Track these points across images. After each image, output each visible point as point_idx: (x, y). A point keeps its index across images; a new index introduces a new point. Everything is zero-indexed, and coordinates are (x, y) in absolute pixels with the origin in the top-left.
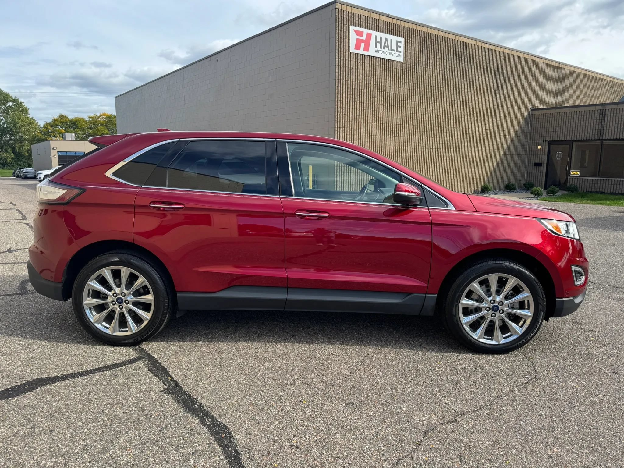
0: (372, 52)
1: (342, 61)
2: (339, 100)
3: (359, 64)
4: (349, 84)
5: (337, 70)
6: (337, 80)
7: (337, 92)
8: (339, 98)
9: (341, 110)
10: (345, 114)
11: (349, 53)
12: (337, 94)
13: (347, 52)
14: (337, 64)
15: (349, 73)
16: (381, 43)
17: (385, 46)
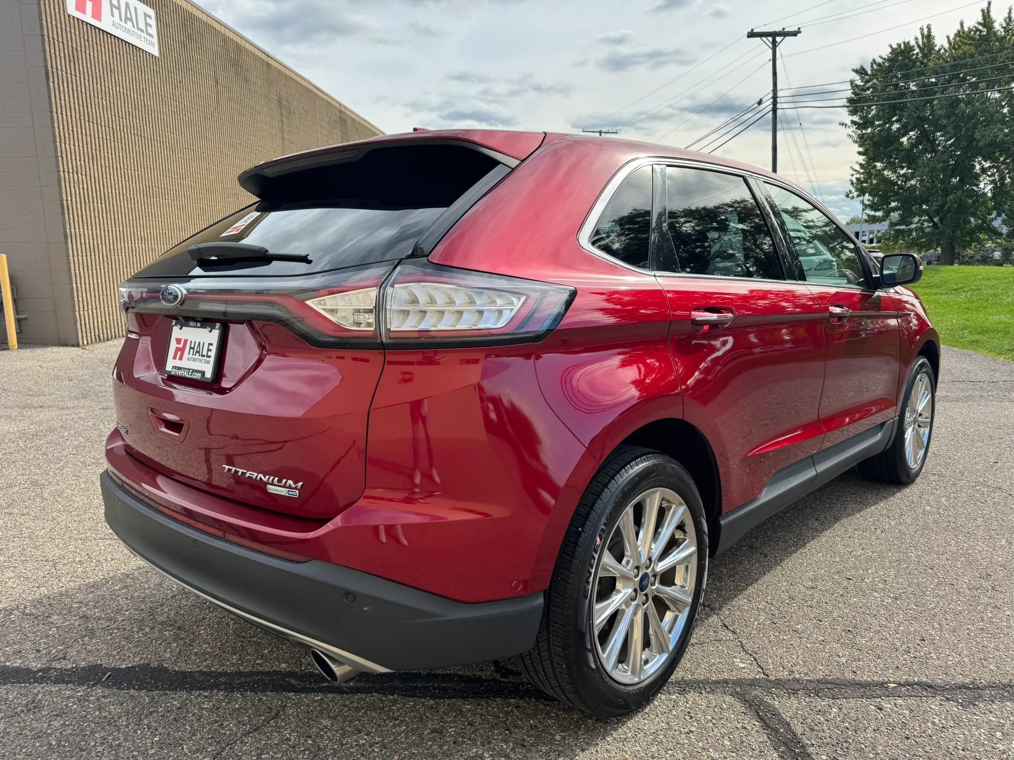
0: (106, 24)
1: (55, 30)
2: (59, 112)
3: (87, 43)
4: (74, 81)
5: (47, 46)
6: (50, 68)
7: (53, 95)
8: (59, 109)
9: (67, 135)
10: (74, 145)
11: (66, 15)
12: (53, 98)
13: (62, 12)
14: (46, 33)
15: (72, 59)
16: (119, 8)
17: (126, 18)
